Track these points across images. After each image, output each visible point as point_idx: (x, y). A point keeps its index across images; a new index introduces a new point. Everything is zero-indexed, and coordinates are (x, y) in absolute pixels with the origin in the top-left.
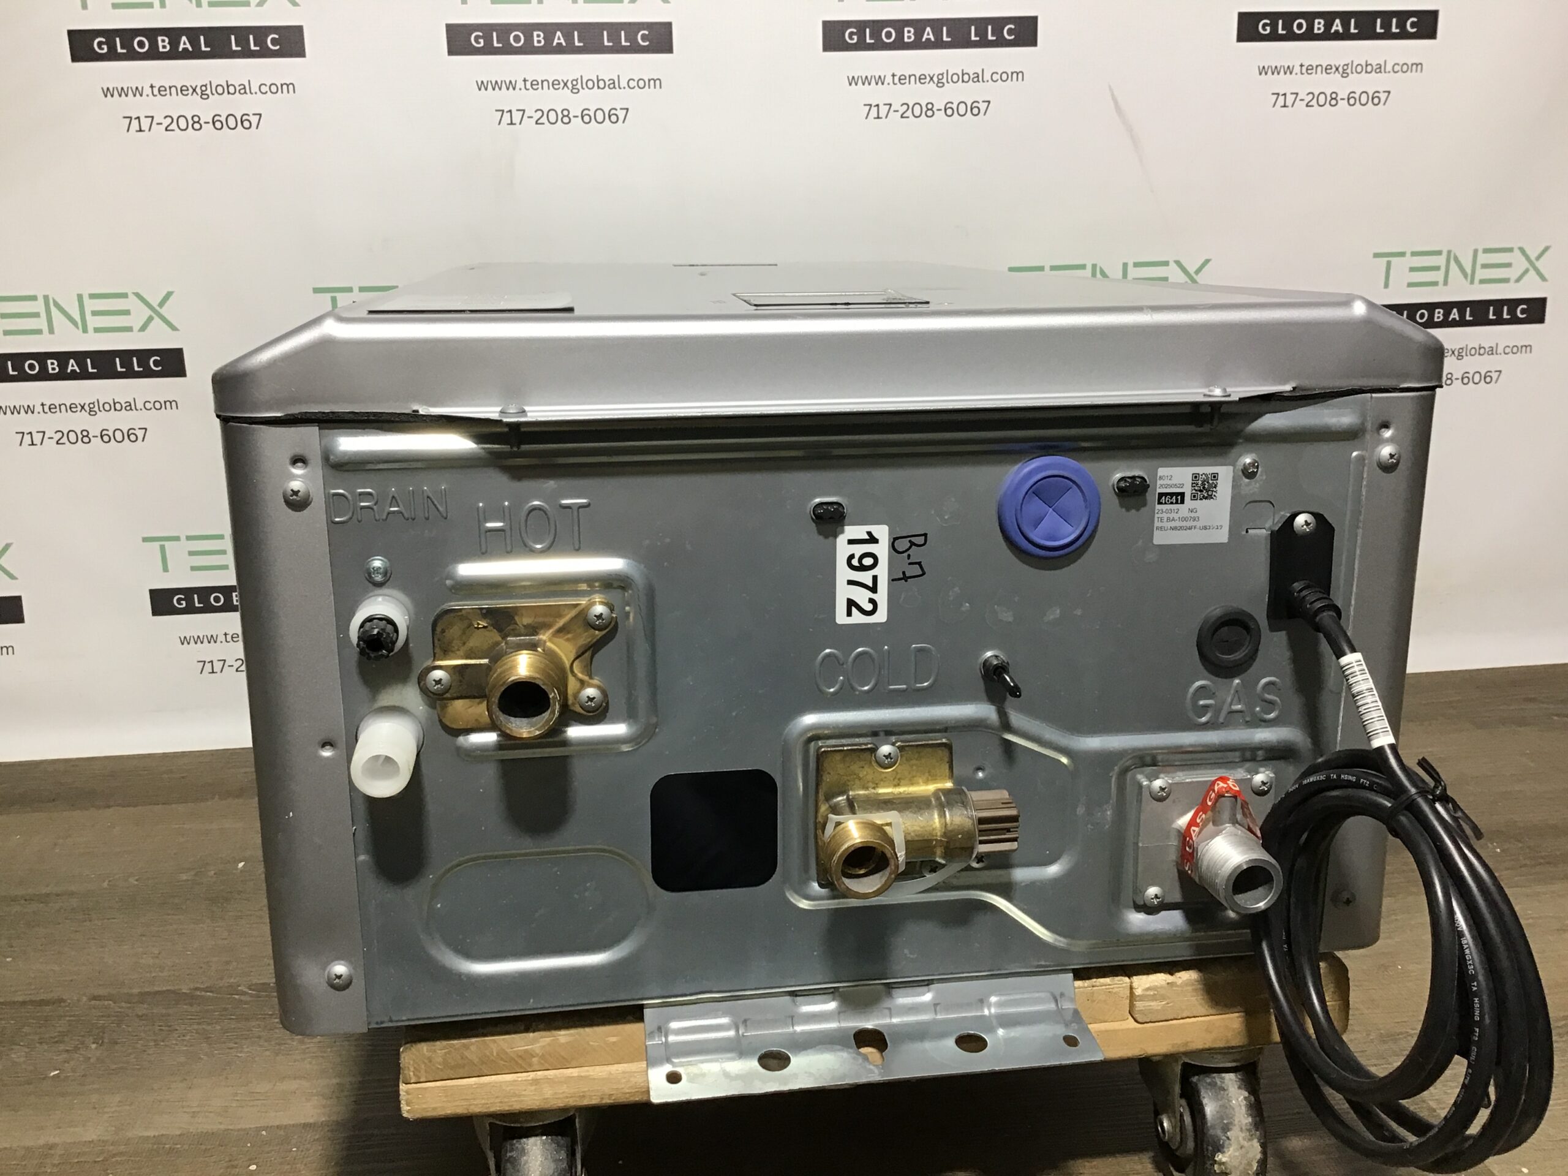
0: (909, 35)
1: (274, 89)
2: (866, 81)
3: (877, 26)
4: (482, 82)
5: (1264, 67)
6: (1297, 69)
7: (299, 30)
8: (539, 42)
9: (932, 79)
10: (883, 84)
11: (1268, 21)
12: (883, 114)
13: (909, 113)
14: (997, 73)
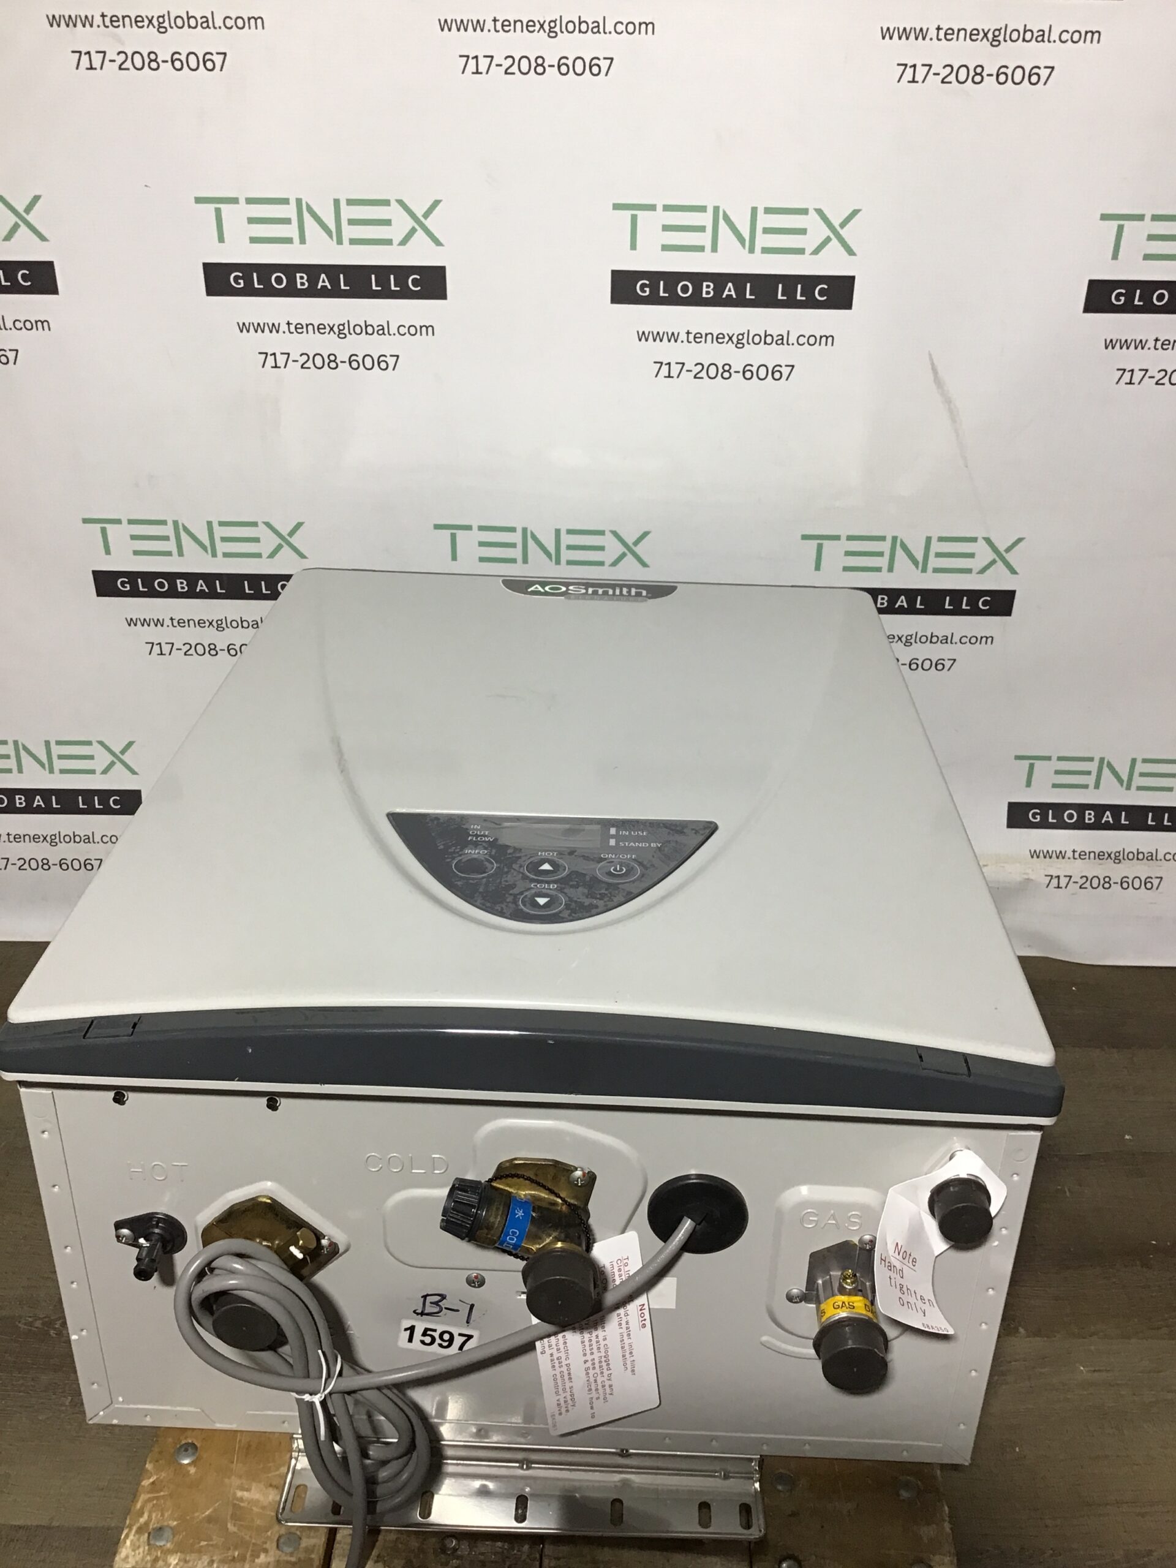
0: (707, 289)
1: (28, 325)
2: (658, 337)
3: (672, 277)
4: (244, 324)
5: (1111, 341)
6: (1151, 344)
7: (50, 264)
8: (303, 284)
9: (730, 338)
10: (676, 341)
11: (1123, 291)
12: (674, 373)
13: (703, 374)
14: (804, 337)
